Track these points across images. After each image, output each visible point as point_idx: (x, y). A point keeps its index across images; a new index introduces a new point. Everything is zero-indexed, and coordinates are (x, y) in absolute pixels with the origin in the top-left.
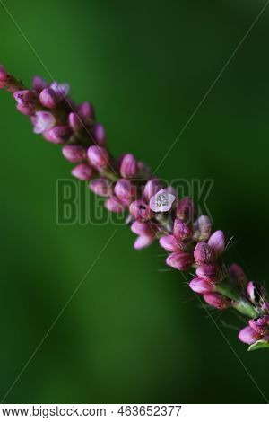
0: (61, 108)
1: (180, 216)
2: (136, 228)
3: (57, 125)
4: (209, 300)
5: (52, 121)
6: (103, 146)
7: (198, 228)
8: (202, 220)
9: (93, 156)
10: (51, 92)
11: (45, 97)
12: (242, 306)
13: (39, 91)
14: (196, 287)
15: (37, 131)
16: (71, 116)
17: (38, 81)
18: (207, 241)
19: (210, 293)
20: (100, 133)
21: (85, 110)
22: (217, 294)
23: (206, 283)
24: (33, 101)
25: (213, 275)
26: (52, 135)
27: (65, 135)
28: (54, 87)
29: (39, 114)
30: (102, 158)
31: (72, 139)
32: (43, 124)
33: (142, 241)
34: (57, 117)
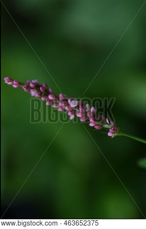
0: (37, 87)
1: (80, 106)
2: (70, 114)
3: (37, 92)
4: (96, 127)
5: (36, 91)
6: (52, 94)
7: (86, 108)
8: (87, 105)
9: (50, 97)
10: (33, 83)
11: (31, 85)
12: (106, 126)
13: (29, 84)
14: (91, 125)
15: (32, 96)
16: (41, 88)
17: (28, 81)
18: (90, 111)
19: (96, 125)
20: (50, 90)
21: (44, 85)
22: (98, 125)
23: (94, 123)
24: (28, 87)
25: (95, 120)
26: (37, 95)
27: (41, 94)
28: (33, 81)
29: (31, 90)
30: (53, 97)
31: (43, 95)
32: (33, 93)
33: (72, 117)
34: (37, 90)
